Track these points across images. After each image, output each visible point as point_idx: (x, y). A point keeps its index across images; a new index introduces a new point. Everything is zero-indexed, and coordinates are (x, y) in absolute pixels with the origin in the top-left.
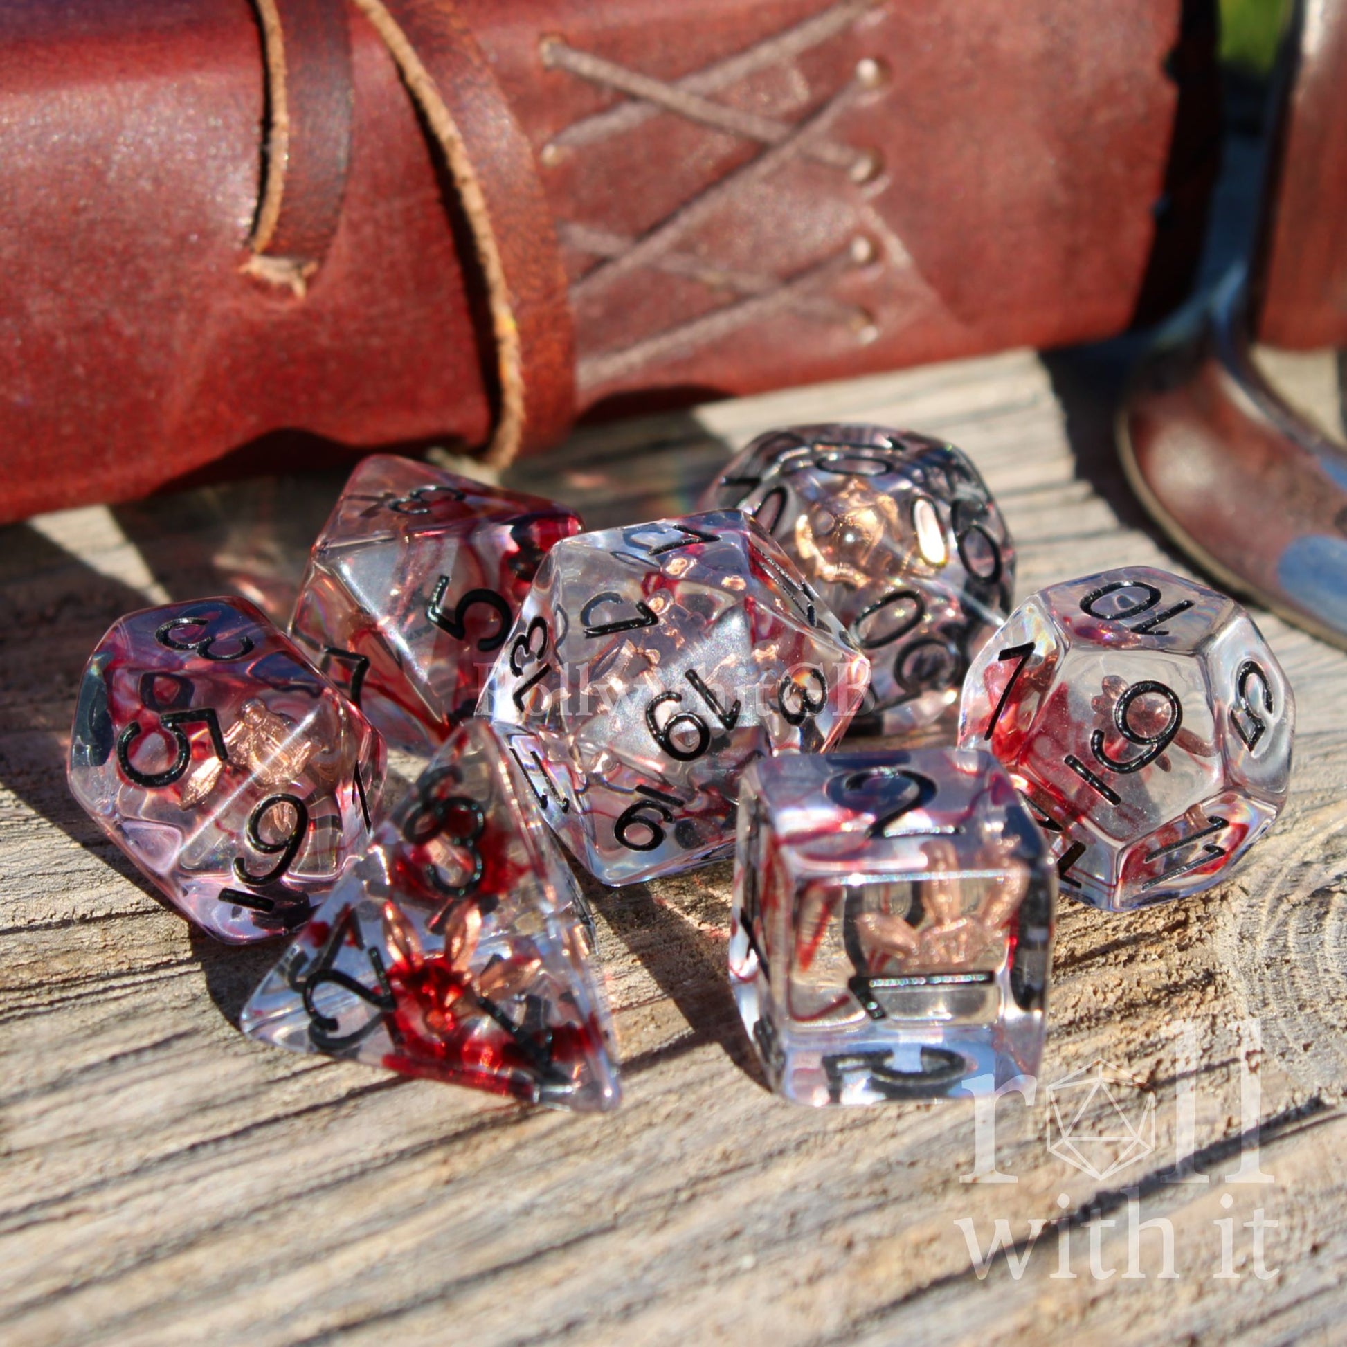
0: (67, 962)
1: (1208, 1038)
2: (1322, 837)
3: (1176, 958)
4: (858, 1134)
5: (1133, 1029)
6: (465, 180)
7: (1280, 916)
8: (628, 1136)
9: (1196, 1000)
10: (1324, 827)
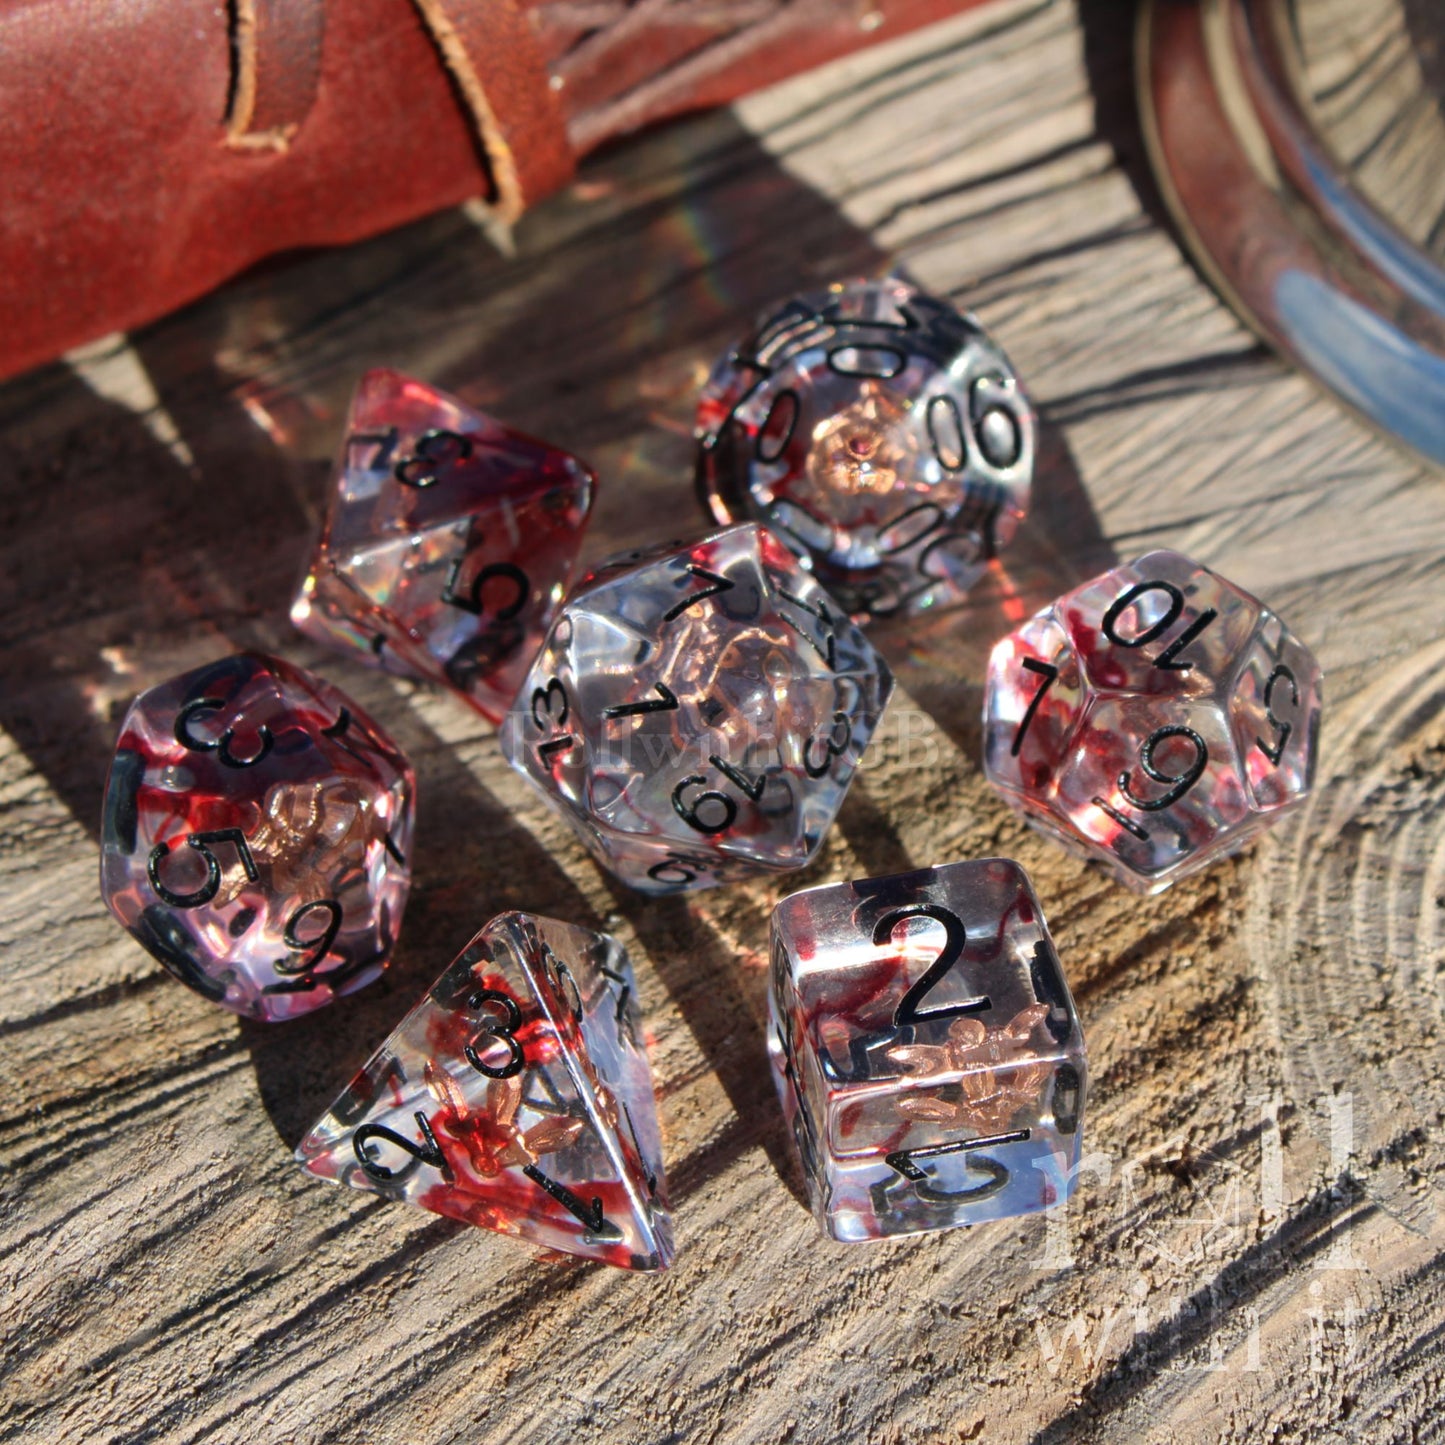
0: (118, 1056)
1: (1240, 1090)
2: (1351, 737)
3: (1209, 960)
4: (902, 1270)
5: (1167, 1085)
6: (445, 35)
7: (1310, 870)
8: (680, 1294)
9: (1228, 1033)
10: (1354, 720)
